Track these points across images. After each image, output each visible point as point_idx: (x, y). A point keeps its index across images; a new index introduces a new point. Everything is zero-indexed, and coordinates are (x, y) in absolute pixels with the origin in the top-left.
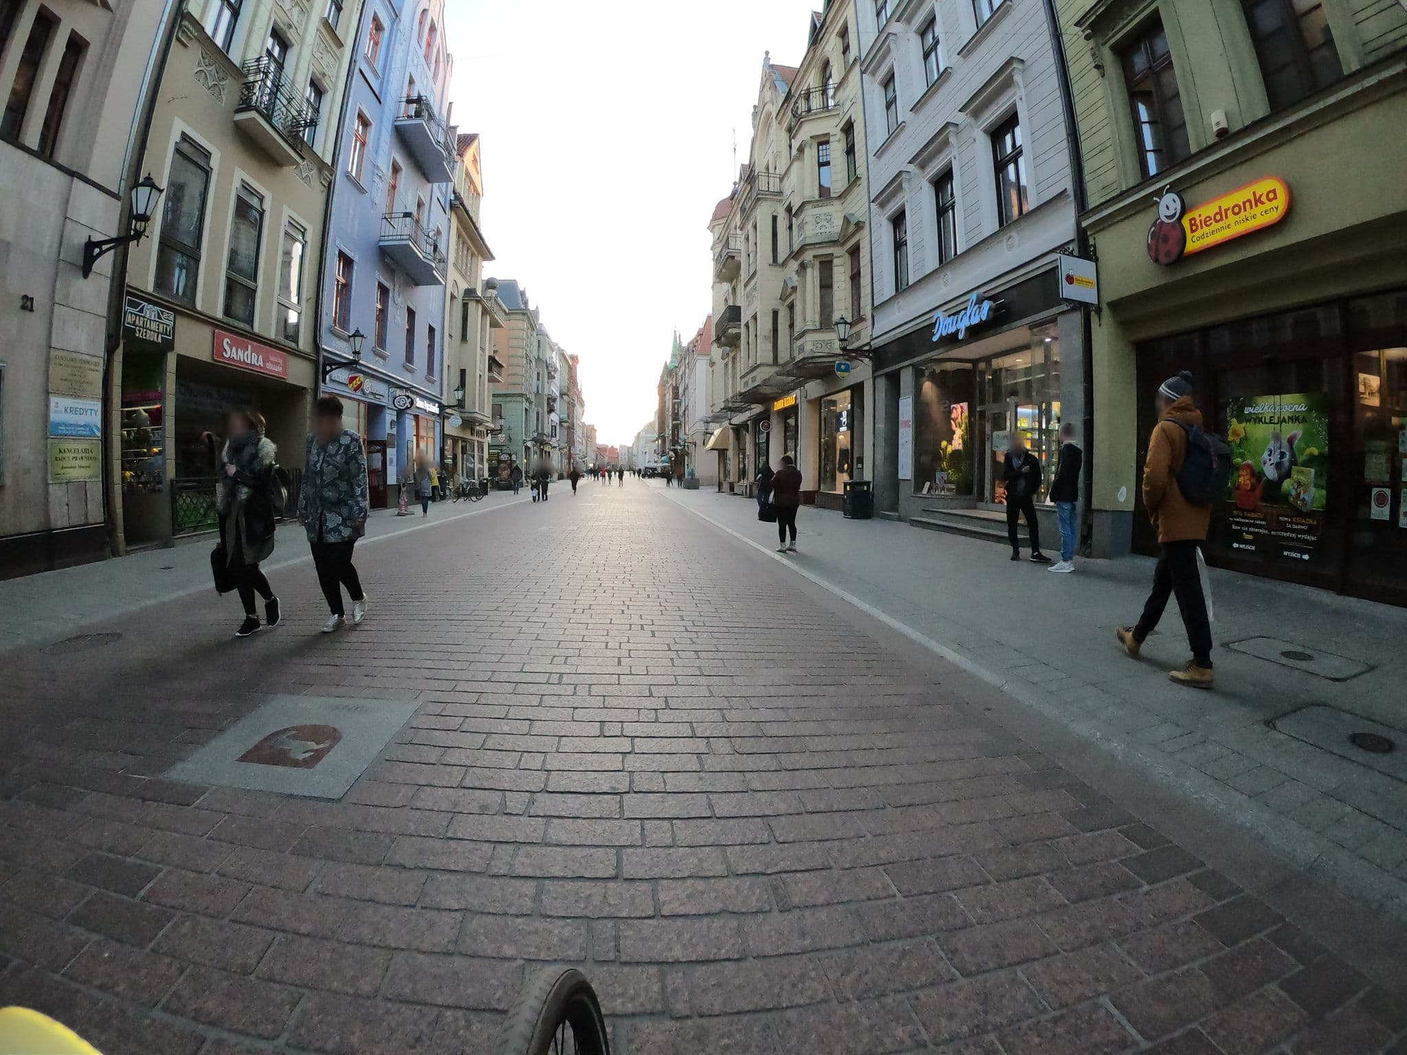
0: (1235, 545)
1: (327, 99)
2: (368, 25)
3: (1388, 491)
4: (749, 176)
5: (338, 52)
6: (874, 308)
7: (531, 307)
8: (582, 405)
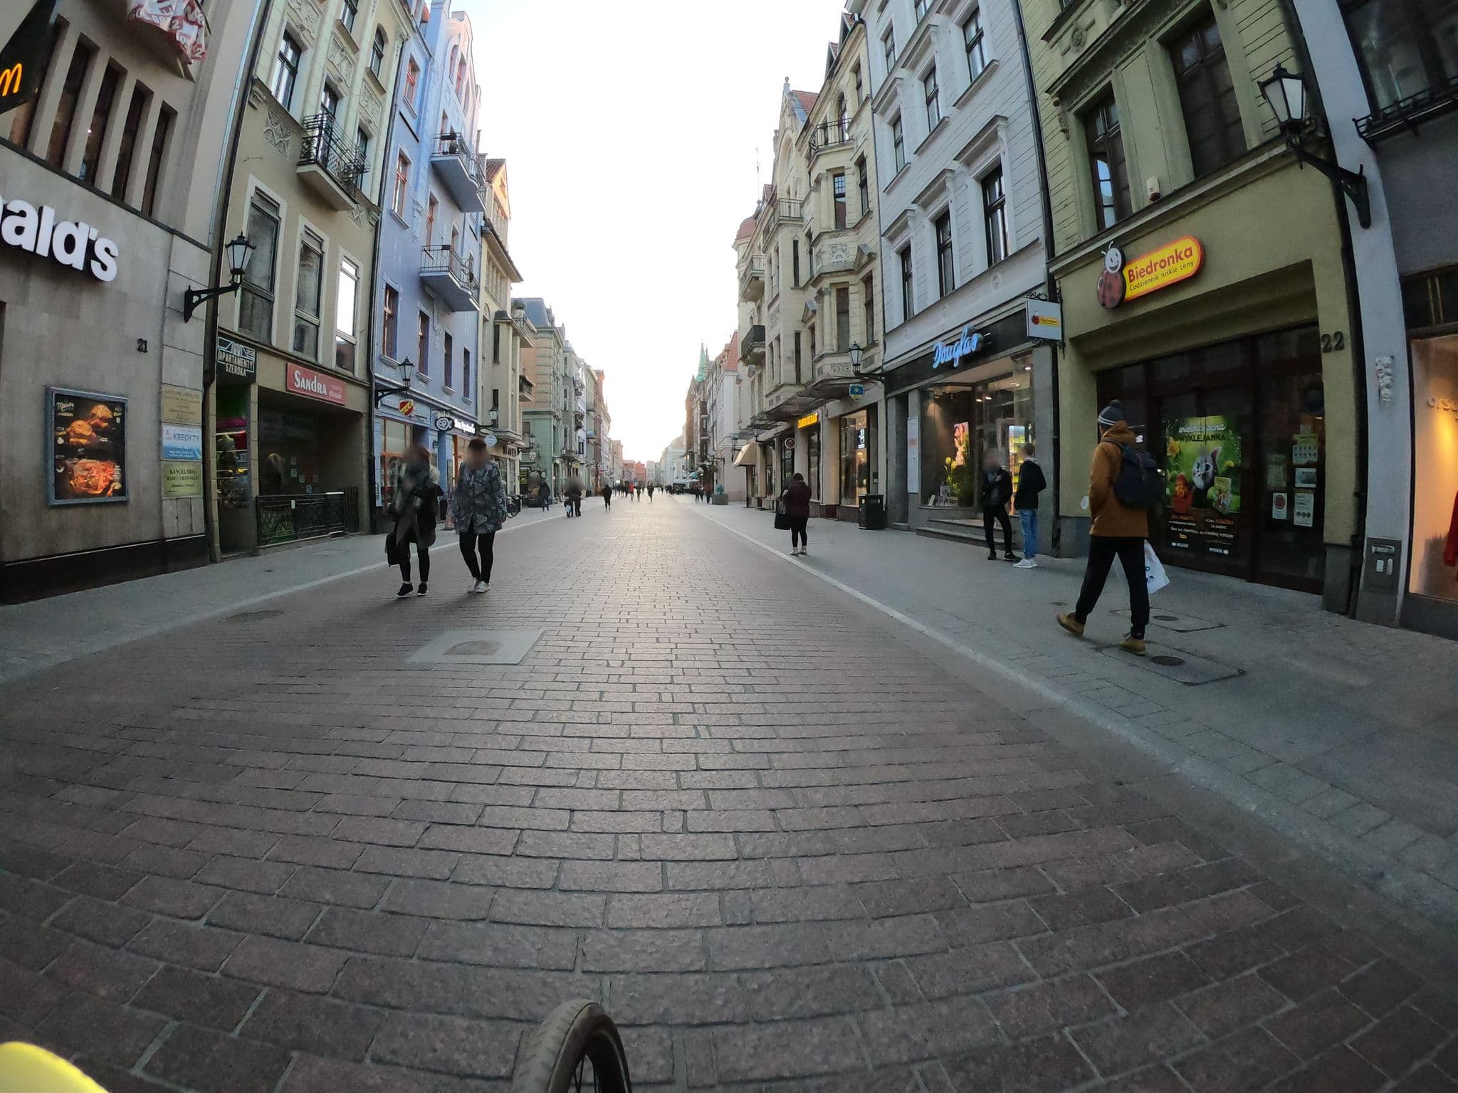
0: (1174, 544)
1: (372, 144)
2: (406, 67)
3: (1285, 496)
4: (771, 198)
5: (380, 98)
6: (885, 335)
7: (557, 324)
8: (609, 420)
